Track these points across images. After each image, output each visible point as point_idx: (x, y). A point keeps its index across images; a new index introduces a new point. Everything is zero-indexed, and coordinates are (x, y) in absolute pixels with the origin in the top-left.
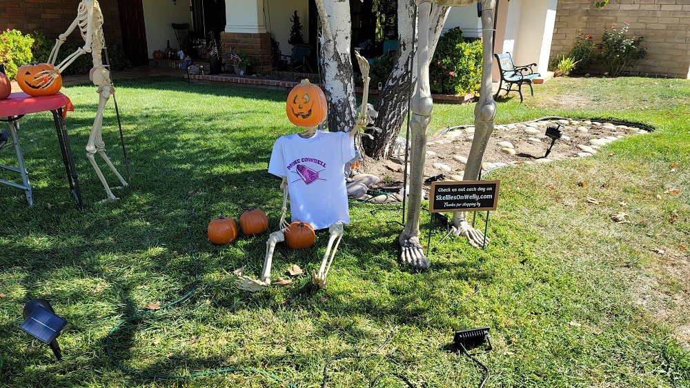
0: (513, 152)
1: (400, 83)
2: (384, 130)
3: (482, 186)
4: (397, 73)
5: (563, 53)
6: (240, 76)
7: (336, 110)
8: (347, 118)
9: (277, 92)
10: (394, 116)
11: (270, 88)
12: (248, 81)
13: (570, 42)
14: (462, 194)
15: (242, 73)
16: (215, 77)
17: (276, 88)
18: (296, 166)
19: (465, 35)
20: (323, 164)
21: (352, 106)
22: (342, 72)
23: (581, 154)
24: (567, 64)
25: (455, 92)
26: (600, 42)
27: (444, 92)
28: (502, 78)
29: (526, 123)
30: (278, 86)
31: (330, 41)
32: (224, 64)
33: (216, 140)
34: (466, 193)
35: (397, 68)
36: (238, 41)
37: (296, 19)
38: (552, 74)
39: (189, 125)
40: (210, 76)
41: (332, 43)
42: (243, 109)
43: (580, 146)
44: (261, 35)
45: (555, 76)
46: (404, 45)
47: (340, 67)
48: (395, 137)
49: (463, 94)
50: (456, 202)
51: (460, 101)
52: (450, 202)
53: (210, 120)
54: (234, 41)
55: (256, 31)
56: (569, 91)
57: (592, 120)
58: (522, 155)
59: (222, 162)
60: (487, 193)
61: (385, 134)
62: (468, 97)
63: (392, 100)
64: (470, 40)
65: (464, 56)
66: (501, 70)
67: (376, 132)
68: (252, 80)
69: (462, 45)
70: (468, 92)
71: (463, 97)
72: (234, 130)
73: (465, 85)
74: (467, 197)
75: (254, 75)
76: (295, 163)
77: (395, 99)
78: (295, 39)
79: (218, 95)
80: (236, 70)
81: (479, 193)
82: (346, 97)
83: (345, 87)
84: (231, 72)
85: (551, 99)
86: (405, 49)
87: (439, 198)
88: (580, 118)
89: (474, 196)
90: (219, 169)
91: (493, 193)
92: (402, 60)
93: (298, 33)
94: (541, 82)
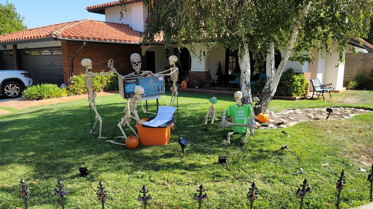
0: (313, 117)
1: (267, 91)
4: (266, 88)
5: (352, 78)
7: (245, 99)
8: (249, 102)
12: (200, 91)
13: (355, 73)
15: (197, 87)
19: (296, 72)
22: (247, 87)
25: (292, 96)
26: (370, 73)
27: (287, 95)
28: (314, 90)
32: (190, 84)
35: (266, 86)
38: (345, 88)
40: (185, 89)
41: (244, 78)
44: (206, 72)
45: (347, 89)
46: (269, 78)
47: (247, 86)
48: (265, 109)
49: (295, 96)
51: (294, 99)
54: (194, 75)
55: (204, 71)
56: (351, 96)
63: (264, 96)
64: (297, 74)
65: (295, 80)
66: (314, 87)
68: (202, 90)
69: (295, 76)
70: (298, 95)
71: (296, 98)
73: (297, 92)
75: (202, 88)
77: (265, 96)
80: (195, 86)
82: (248, 95)
83: (248, 92)
84: (192, 87)
85: (340, 99)
86: (269, 80)
92: (268, 83)
94: (338, 92)
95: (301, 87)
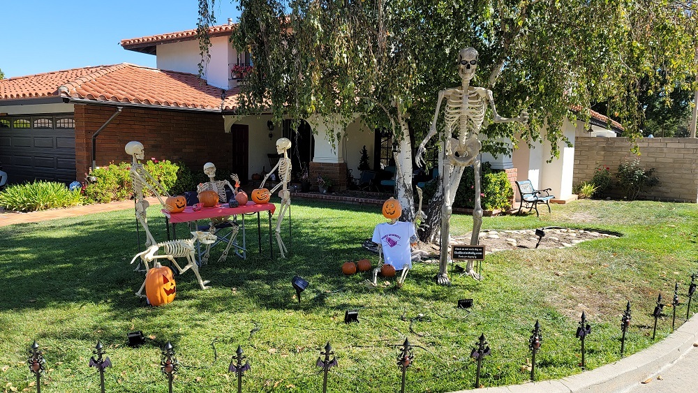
2: (431, 226)
3: (477, 248)
5: (586, 180)
6: (324, 194)
9: (353, 206)
10: (436, 218)
11: (347, 202)
13: (591, 171)
14: (467, 251)
15: (325, 191)
16: (305, 194)
17: (351, 203)
19: (493, 167)
20: (399, 237)
21: (412, 212)
22: (407, 194)
24: (588, 189)
26: (617, 172)
28: (522, 200)
30: (353, 201)
32: (313, 185)
33: (326, 233)
34: (469, 251)
35: (438, 192)
36: (321, 169)
37: (365, 151)
38: (575, 196)
39: (304, 224)
40: (302, 194)
43: (563, 244)
44: (340, 164)
45: (579, 198)
47: (406, 191)
49: (491, 210)
50: (464, 255)
51: (490, 214)
52: (461, 255)
53: (316, 222)
55: (337, 162)
57: (585, 230)
58: (521, 246)
59: (335, 243)
60: (479, 252)
61: (431, 229)
62: (495, 211)
63: (435, 209)
64: (496, 171)
65: (491, 183)
66: (521, 193)
67: (426, 227)
68: (333, 197)
69: (490, 175)
70: (496, 208)
71: (492, 212)
72: (335, 228)
73: (493, 202)
74: (469, 253)
76: (386, 236)
77: (437, 209)
78: (363, 166)
79: (313, 207)
80: (321, 189)
81: (475, 252)
82: (409, 207)
83: (409, 201)
84: (317, 191)
85: (565, 216)
87: (456, 253)
89: (473, 253)
90: (335, 246)
91: (482, 252)
93: (366, 162)
94: (563, 202)
95: (501, 194)
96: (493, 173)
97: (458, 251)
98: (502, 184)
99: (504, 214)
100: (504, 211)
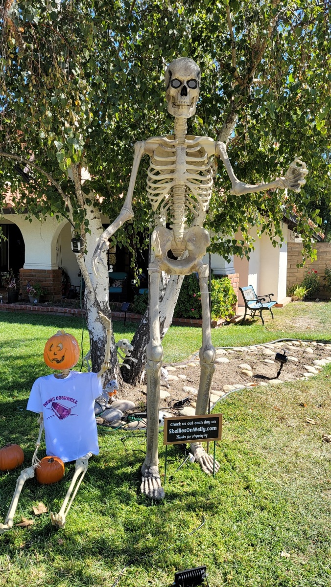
0: (250, 374)
2: (140, 360)
3: (208, 419)
5: (297, 283)
6: (34, 306)
7: (97, 346)
9: (63, 318)
11: (58, 314)
12: (39, 308)
13: (301, 273)
14: (191, 427)
15: (36, 301)
16: (11, 305)
17: (63, 314)
18: (51, 403)
19: (215, 273)
20: (75, 401)
23: (306, 374)
24: (301, 291)
28: (247, 306)
29: (265, 344)
30: (65, 312)
31: (91, 292)
32: (21, 294)
34: (194, 426)
36: (34, 276)
38: (290, 299)
40: (7, 305)
41: (93, 294)
42: (29, 337)
43: (306, 367)
44: (54, 271)
45: (292, 301)
49: (216, 319)
50: (186, 434)
51: (214, 325)
52: (181, 434)
54: (30, 276)
55: (50, 268)
56: (302, 314)
57: (318, 341)
58: (258, 376)
60: (212, 425)
61: (140, 363)
62: (219, 321)
64: (219, 277)
65: (214, 289)
66: (245, 300)
68: (45, 308)
69: (213, 282)
70: (220, 317)
71: (216, 322)
73: (217, 312)
74: (195, 429)
75: (46, 303)
76: (51, 400)
79: (10, 322)
80: (31, 299)
81: (206, 426)
84: (26, 300)
87: (172, 431)
88: (308, 340)
89: (202, 429)
91: (217, 425)
94: (281, 306)
95: (225, 302)
96: (216, 278)
97: (175, 428)
98: (226, 291)
99: (227, 323)
100: (228, 320)
